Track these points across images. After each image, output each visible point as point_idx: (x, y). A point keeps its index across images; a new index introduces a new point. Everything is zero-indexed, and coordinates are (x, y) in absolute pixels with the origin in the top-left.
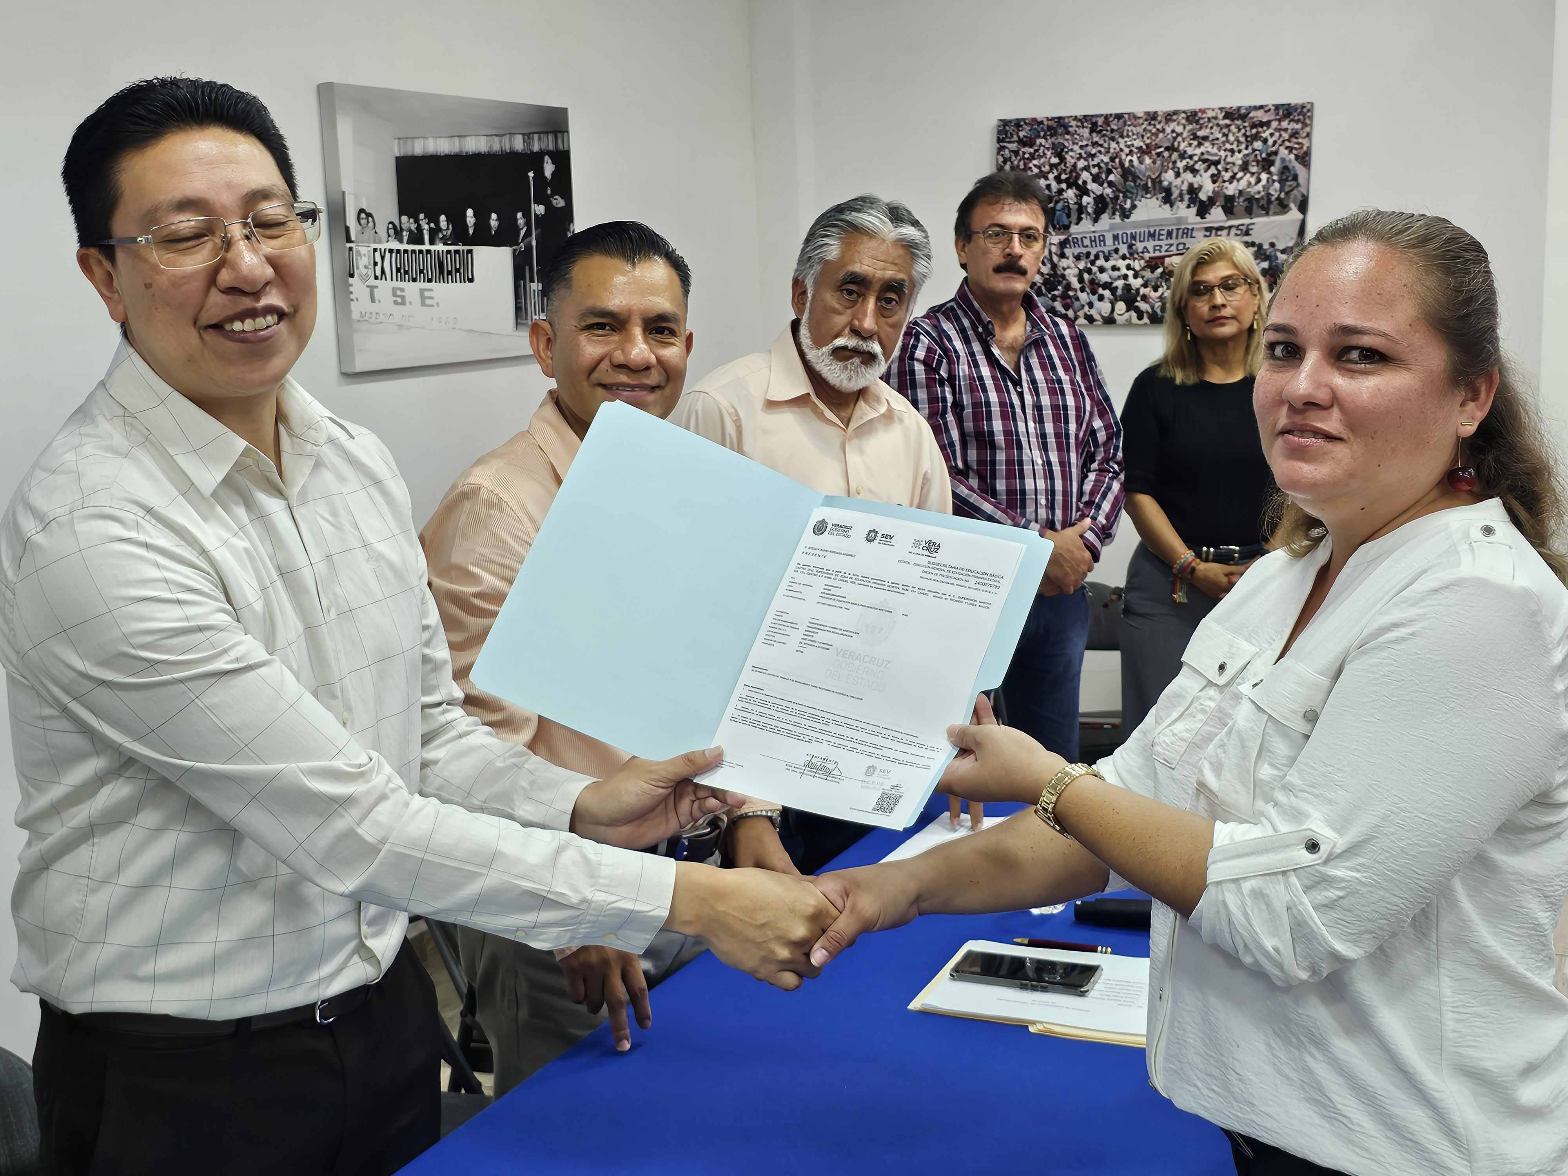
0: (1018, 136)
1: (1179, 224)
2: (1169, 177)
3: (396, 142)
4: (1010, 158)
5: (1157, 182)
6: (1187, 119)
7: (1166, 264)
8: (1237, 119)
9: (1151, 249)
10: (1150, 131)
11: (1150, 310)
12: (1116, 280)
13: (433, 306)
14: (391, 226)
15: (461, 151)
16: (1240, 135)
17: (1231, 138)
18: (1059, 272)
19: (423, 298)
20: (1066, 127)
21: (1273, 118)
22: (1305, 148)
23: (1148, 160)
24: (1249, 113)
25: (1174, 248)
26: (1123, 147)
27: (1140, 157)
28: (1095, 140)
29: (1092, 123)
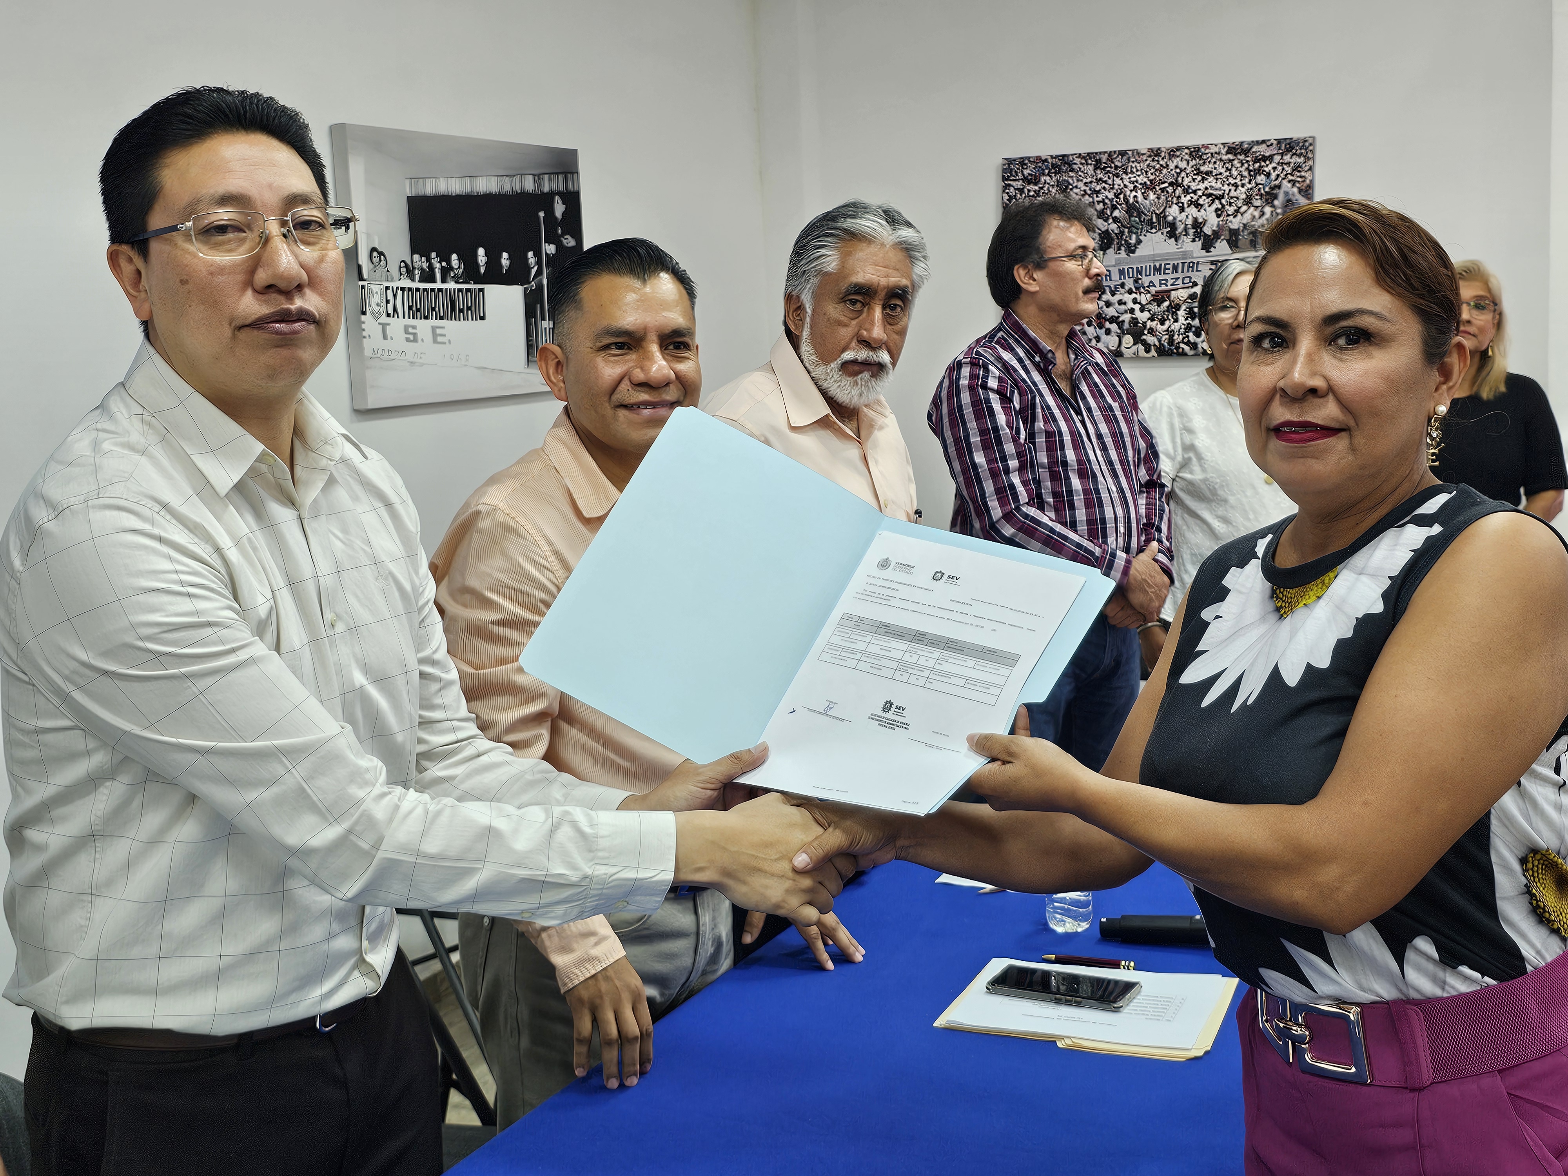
0: (1023, 175)
1: (1186, 258)
2: (1173, 212)
3: (407, 182)
4: (1015, 196)
5: (1162, 217)
6: (1191, 154)
7: (1172, 298)
8: (1240, 154)
9: (1157, 284)
10: (1154, 168)
11: (1157, 343)
12: (1122, 314)
13: (445, 343)
14: (403, 264)
15: (472, 191)
16: (1243, 169)
17: (1235, 173)
19: (435, 335)
20: (1070, 164)
21: (1275, 152)
22: (1308, 181)
23: (1152, 196)
24: (1251, 148)
25: (1180, 282)
26: (1128, 184)
27: (1145, 192)
28: (1099, 176)
29: (1096, 161)
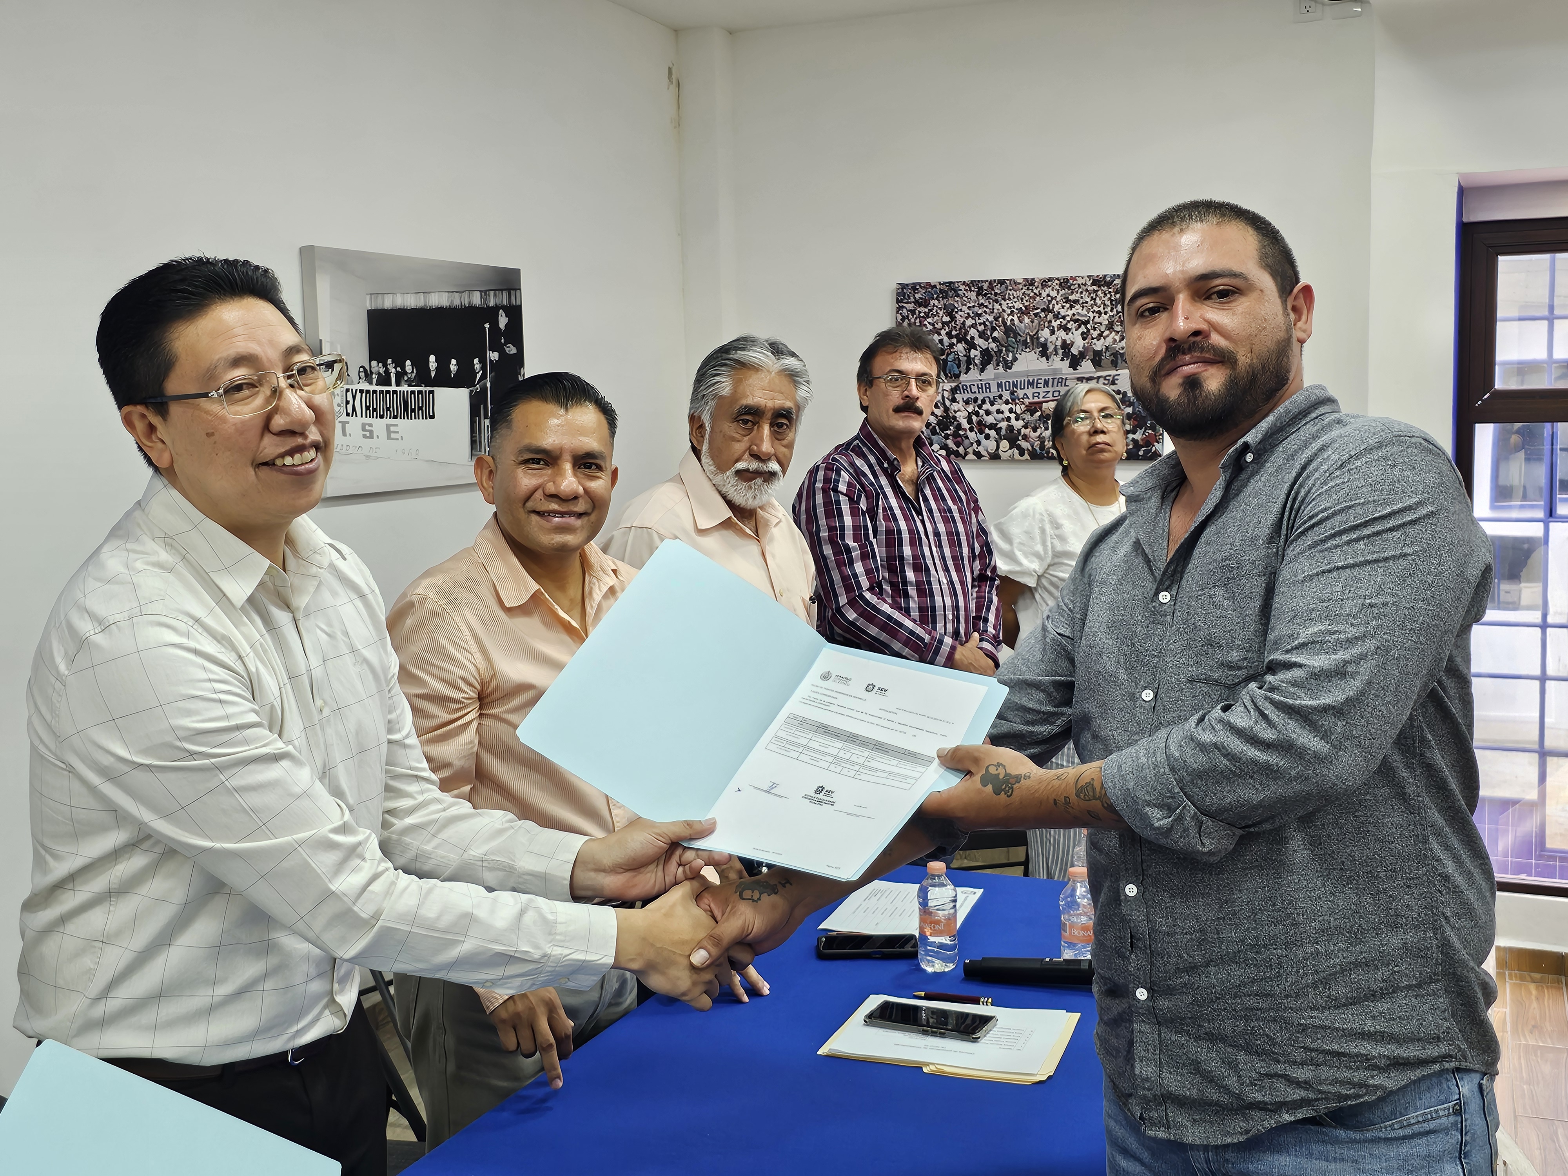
0: (915, 298)
1: (1056, 374)
2: (1045, 334)
3: (368, 297)
4: (908, 317)
5: (1035, 338)
6: (1060, 285)
7: (1043, 409)
8: (1103, 286)
9: (1030, 396)
10: (1029, 295)
11: (1030, 448)
12: (1000, 422)
13: (398, 439)
14: (362, 369)
15: (425, 305)
16: (1106, 298)
17: (1098, 302)
18: (951, 414)
19: (389, 432)
20: (956, 290)
23: (1027, 320)
24: (1113, 281)
25: (1050, 395)
26: (1005, 308)
27: (1020, 317)
28: (981, 302)
29: (978, 288)
